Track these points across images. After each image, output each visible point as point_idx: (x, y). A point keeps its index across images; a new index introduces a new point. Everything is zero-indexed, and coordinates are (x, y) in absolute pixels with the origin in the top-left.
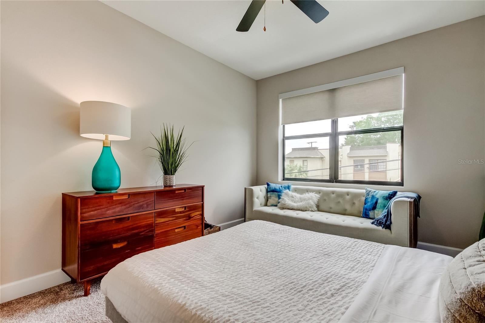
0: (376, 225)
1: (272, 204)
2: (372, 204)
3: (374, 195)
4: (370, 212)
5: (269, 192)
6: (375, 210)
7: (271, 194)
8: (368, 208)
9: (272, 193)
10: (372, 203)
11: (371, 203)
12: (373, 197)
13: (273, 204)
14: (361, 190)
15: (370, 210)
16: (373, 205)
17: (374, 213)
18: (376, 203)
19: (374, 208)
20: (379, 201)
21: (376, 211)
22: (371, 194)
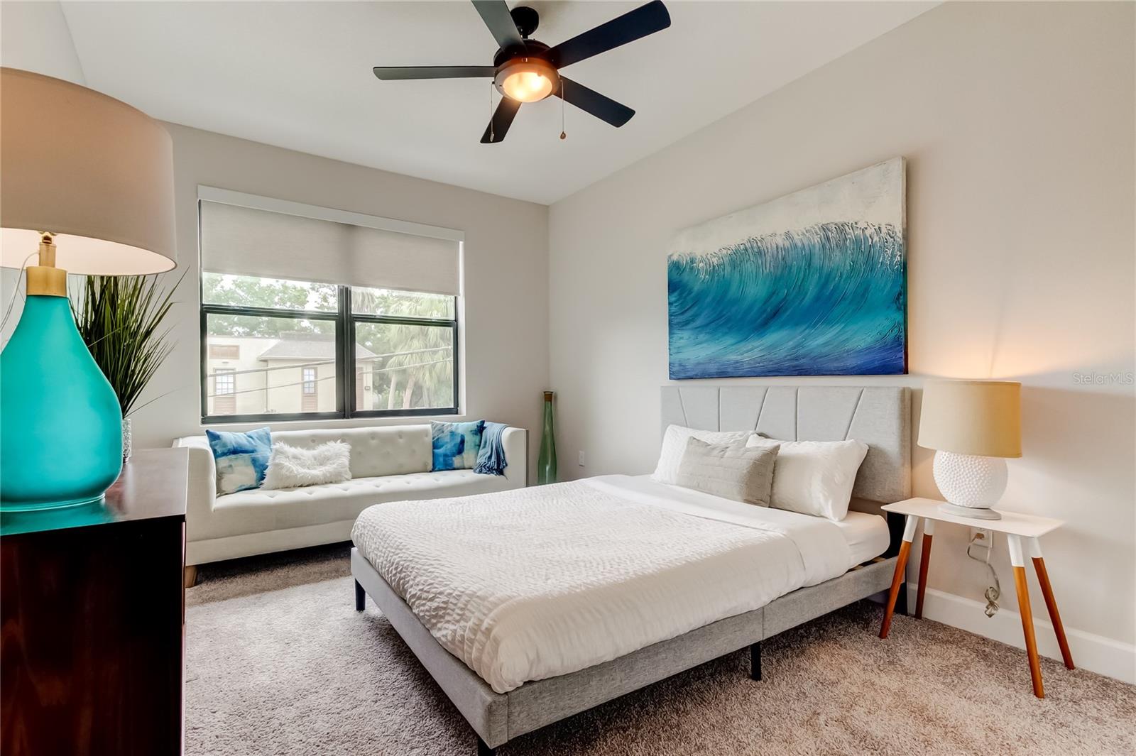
0: (486, 473)
1: (240, 484)
2: (455, 445)
3: (453, 430)
4: (454, 458)
5: (224, 454)
6: (463, 454)
7: (230, 460)
8: (448, 453)
9: (232, 456)
10: (453, 443)
11: (452, 445)
12: (452, 433)
13: (241, 486)
14: (423, 425)
15: (454, 455)
16: (457, 446)
17: (463, 457)
18: (462, 442)
19: (460, 450)
20: (466, 439)
21: (465, 454)
22: (447, 431)
